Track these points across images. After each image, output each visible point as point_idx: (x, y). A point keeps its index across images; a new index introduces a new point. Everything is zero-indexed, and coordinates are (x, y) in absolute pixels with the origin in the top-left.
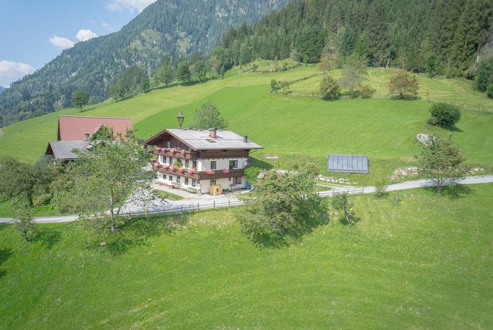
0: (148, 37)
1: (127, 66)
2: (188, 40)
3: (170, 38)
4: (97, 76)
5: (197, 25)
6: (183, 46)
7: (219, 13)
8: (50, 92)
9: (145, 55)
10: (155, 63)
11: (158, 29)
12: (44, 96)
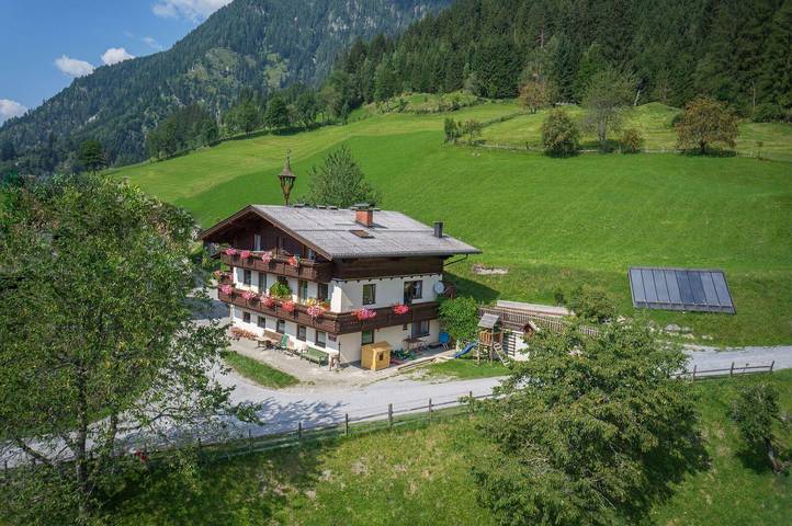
0: (217, 59)
1: (181, 106)
2: (282, 65)
3: (252, 63)
4: (131, 122)
5: (297, 42)
6: (275, 75)
7: (333, 25)
8: (51, 146)
9: (213, 90)
10: (227, 102)
11: (234, 49)
12: (39, 153)
